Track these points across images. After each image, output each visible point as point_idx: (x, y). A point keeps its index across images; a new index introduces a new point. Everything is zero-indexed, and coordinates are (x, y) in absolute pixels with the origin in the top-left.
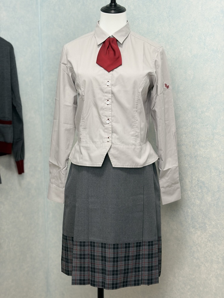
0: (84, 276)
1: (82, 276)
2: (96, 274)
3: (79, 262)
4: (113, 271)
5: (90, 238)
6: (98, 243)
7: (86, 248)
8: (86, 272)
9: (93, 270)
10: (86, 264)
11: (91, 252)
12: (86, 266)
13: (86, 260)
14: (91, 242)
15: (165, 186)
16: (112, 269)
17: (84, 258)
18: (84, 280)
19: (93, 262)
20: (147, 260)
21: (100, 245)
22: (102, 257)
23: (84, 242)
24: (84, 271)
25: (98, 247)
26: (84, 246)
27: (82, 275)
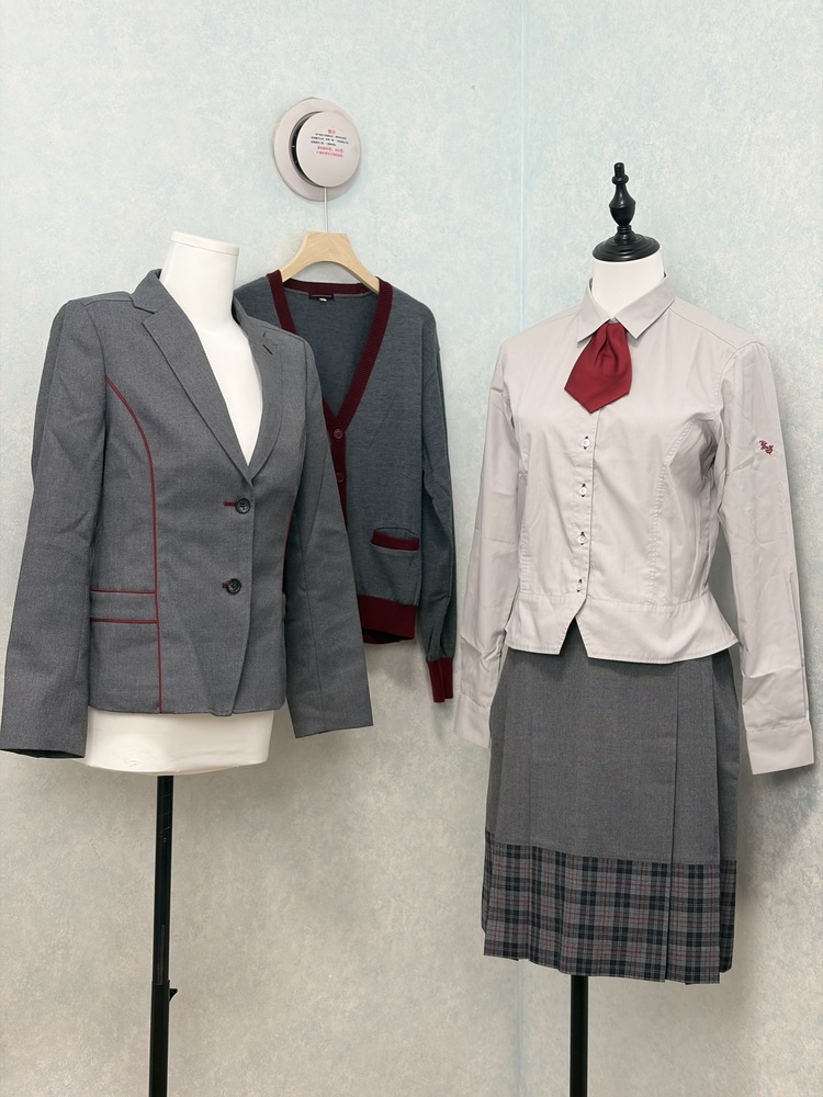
0: (516, 934)
1: (511, 936)
2: (543, 932)
3: (504, 897)
4: (582, 927)
5: (532, 838)
6: (548, 851)
7: (523, 862)
8: (520, 926)
9: (536, 921)
10: (521, 903)
11: (534, 874)
12: (521, 909)
13: (521, 893)
14: (534, 848)
15: (759, 721)
16: (577, 922)
17: (517, 889)
18: (515, 946)
19: (536, 901)
20: (685, 914)
21: (554, 857)
22: (557, 887)
23: (518, 848)
24: (516, 922)
25: (549, 860)
26: (518, 856)
27: (511, 931)
